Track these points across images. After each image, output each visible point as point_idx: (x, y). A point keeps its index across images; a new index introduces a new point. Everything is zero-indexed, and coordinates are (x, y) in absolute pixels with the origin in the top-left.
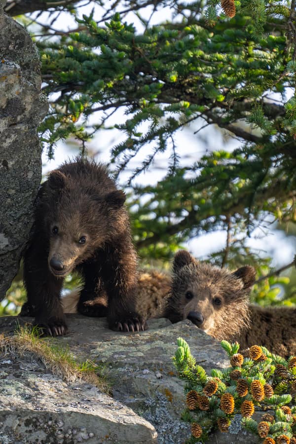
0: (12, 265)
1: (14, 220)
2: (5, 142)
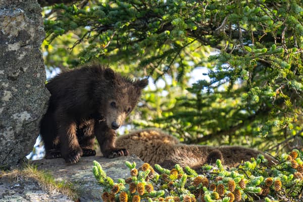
0: (35, 130)
1: (32, 103)
2: (20, 56)
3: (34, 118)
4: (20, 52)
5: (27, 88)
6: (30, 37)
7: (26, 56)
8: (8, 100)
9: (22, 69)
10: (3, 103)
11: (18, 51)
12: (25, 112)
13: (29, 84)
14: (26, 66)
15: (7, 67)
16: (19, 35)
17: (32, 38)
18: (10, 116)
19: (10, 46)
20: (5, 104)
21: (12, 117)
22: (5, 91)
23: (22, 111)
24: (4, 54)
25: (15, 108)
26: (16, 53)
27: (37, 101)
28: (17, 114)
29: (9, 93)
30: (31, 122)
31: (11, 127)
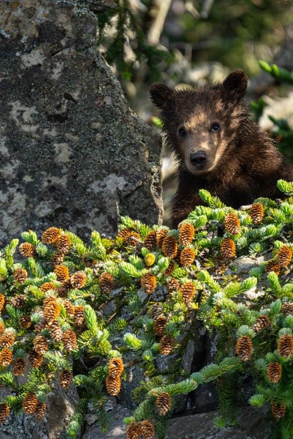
3: (134, 183)
4: (49, 64)
5: (95, 130)
6: (64, 33)
7: (65, 70)
8: (68, 160)
9: (68, 97)
10: (61, 168)
11: (45, 65)
12: (112, 176)
13: (96, 121)
14: (75, 89)
15: (38, 99)
16: (40, 34)
17: (69, 34)
18: (85, 189)
19: (25, 58)
20: (65, 170)
21: (89, 190)
22: (56, 145)
23: (104, 176)
24: (19, 76)
25: (89, 173)
26: (42, 68)
27: (127, 149)
28: (96, 183)
29: (63, 145)
30: (133, 192)
31: (97, 210)
